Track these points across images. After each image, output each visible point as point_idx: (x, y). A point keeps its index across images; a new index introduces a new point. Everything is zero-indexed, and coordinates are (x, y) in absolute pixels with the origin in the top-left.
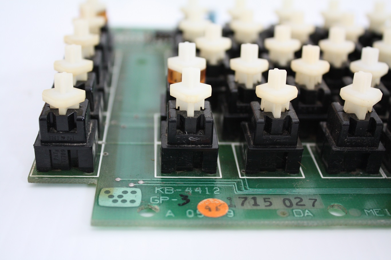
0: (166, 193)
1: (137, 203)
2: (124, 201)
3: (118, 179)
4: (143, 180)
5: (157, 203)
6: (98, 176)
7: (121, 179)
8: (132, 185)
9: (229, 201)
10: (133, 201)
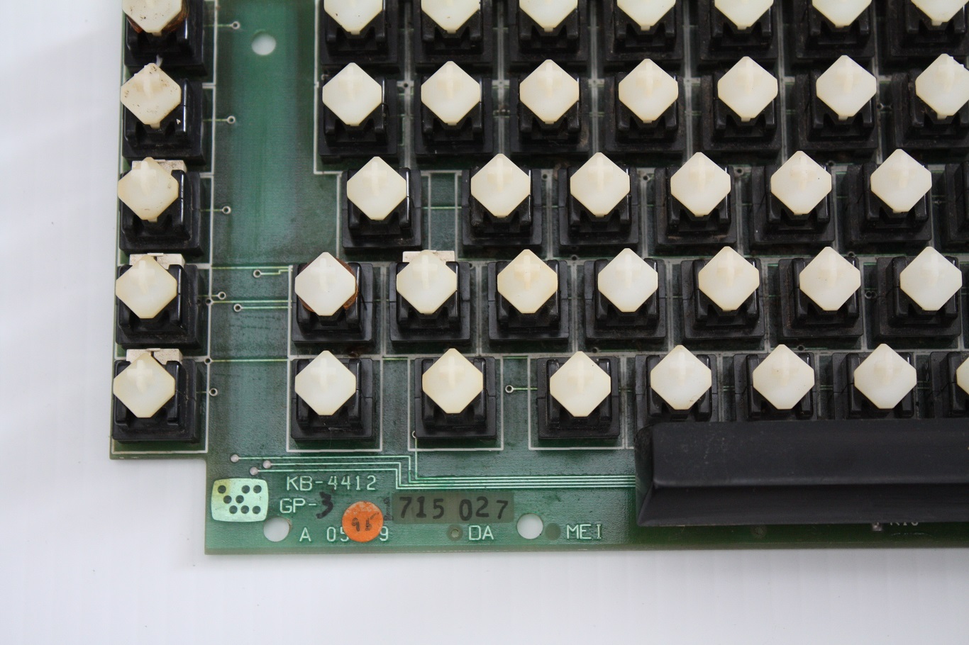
0: (302, 489)
1: (262, 515)
2: (245, 510)
3: (235, 458)
4: (270, 460)
5: (289, 512)
6: (206, 451)
7: (240, 458)
8: (254, 471)
9: (385, 506)
10: (257, 510)
